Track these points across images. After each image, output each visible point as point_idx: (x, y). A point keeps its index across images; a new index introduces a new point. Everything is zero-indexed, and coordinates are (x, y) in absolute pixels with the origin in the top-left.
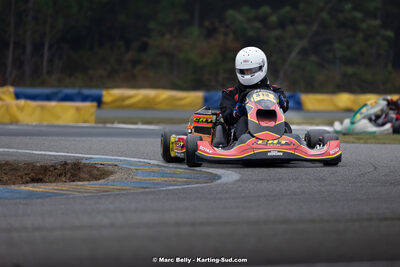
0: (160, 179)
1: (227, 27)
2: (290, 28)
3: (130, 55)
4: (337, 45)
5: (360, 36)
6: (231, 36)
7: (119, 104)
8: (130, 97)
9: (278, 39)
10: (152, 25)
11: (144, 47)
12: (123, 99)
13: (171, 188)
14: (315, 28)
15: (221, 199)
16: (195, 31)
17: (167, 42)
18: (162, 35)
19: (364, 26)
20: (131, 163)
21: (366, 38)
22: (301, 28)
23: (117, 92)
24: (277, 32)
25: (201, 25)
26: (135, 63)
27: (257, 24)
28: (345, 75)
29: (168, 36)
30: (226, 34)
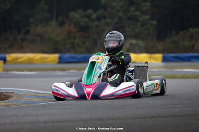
0: (36, 100)
1: (71, 21)
2: (103, 21)
3: (20, 36)
4: (127, 29)
5: (139, 24)
6: (72, 26)
7: (15, 61)
8: (20, 58)
9: (97, 26)
10: (31, 21)
11: (27, 32)
12: (17, 59)
13: (42, 104)
14: (116, 20)
15: (67, 109)
16: (54, 23)
17: (39, 29)
18: (37, 25)
19: (141, 19)
20: (21, 92)
21: (142, 25)
22: (109, 20)
23: (14, 56)
24: (96, 23)
25: (57, 20)
26: (23, 40)
27: (86, 19)
28: (131, 44)
29: (40, 26)
30: (70, 25)
